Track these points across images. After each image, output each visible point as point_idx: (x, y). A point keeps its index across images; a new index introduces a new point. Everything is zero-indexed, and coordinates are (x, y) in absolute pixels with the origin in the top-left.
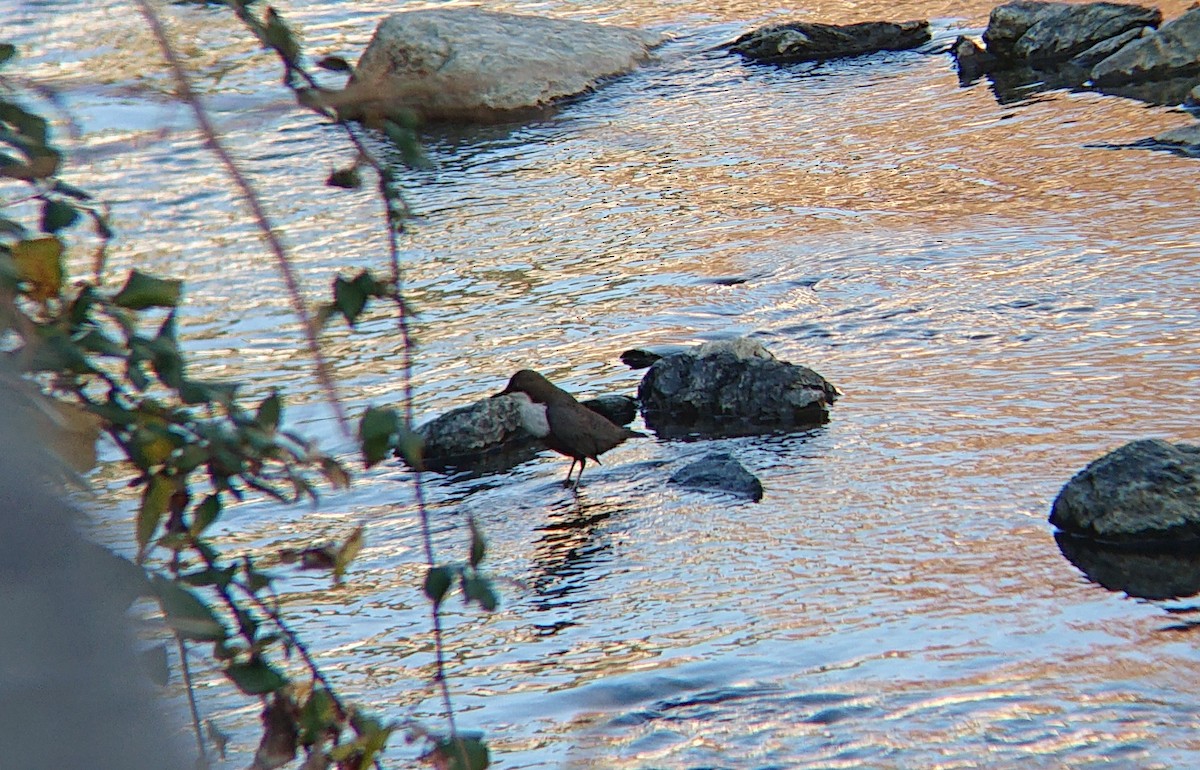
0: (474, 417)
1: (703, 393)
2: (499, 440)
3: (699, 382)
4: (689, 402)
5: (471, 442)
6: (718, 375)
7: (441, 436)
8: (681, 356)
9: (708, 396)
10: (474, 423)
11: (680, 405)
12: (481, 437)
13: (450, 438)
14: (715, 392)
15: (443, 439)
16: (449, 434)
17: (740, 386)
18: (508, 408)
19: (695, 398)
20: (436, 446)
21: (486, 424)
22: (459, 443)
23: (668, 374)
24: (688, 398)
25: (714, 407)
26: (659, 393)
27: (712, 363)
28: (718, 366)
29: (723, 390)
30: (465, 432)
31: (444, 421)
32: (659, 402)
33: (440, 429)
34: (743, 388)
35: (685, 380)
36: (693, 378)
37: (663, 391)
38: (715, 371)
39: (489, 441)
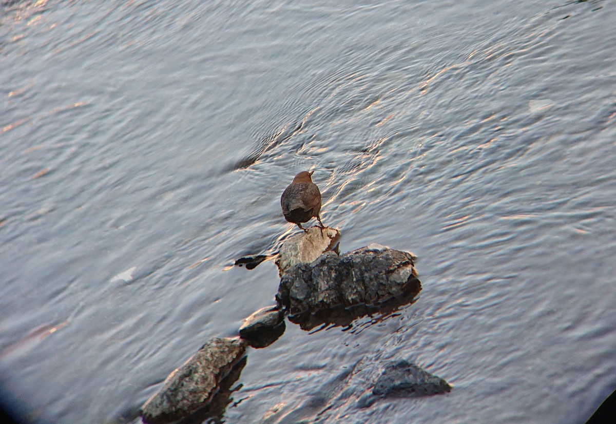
0: (195, 379)
1: (328, 291)
2: (215, 386)
3: (323, 285)
4: (322, 301)
5: (200, 397)
6: (333, 275)
7: (178, 402)
8: (299, 268)
9: (332, 292)
10: (197, 383)
11: (317, 305)
12: (205, 391)
13: (185, 402)
14: (337, 287)
15: (180, 404)
16: (184, 398)
17: (355, 280)
18: (210, 359)
19: (324, 297)
20: (177, 411)
21: (204, 379)
22: (192, 401)
23: (297, 284)
24: (320, 299)
25: (341, 298)
26: (297, 300)
27: (325, 268)
28: (330, 269)
29: (343, 286)
30: (194, 392)
31: (175, 389)
32: (299, 307)
33: (176, 396)
34: (357, 281)
35: (312, 288)
36: (317, 283)
37: (298, 297)
38: (330, 273)
39: (209, 390)
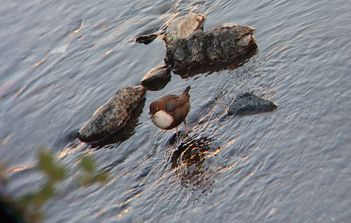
0: (114, 112)
1: (199, 55)
2: (127, 115)
3: (195, 51)
4: (195, 61)
5: (117, 123)
6: (201, 44)
7: (103, 127)
8: (179, 41)
9: (201, 55)
10: (115, 115)
11: (191, 64)
12: (120, 119)
13: (108, 126)
14: (204, 51)
15: (104, 128)
16: (107, 124)
17: (215, 46)
18: (123, 99)
19: (196, 59)
20: (102, 132)
21: (120, 112)
22: (112, 126)
23: (178, 51)
24: (193, 60)
25: (207, 58)
26: (178, 61)
27: (196, 40)
28: (199, 41)
29: (208, 50)
30: (113, 120)
31: (101, 119)
32: (180, 65)
33: (101, 123)
34: (217, 47)
35: (188, 53)
36: (191, 50)
37: (179, 59)
38: (199, 43)
39: (123, 119)
